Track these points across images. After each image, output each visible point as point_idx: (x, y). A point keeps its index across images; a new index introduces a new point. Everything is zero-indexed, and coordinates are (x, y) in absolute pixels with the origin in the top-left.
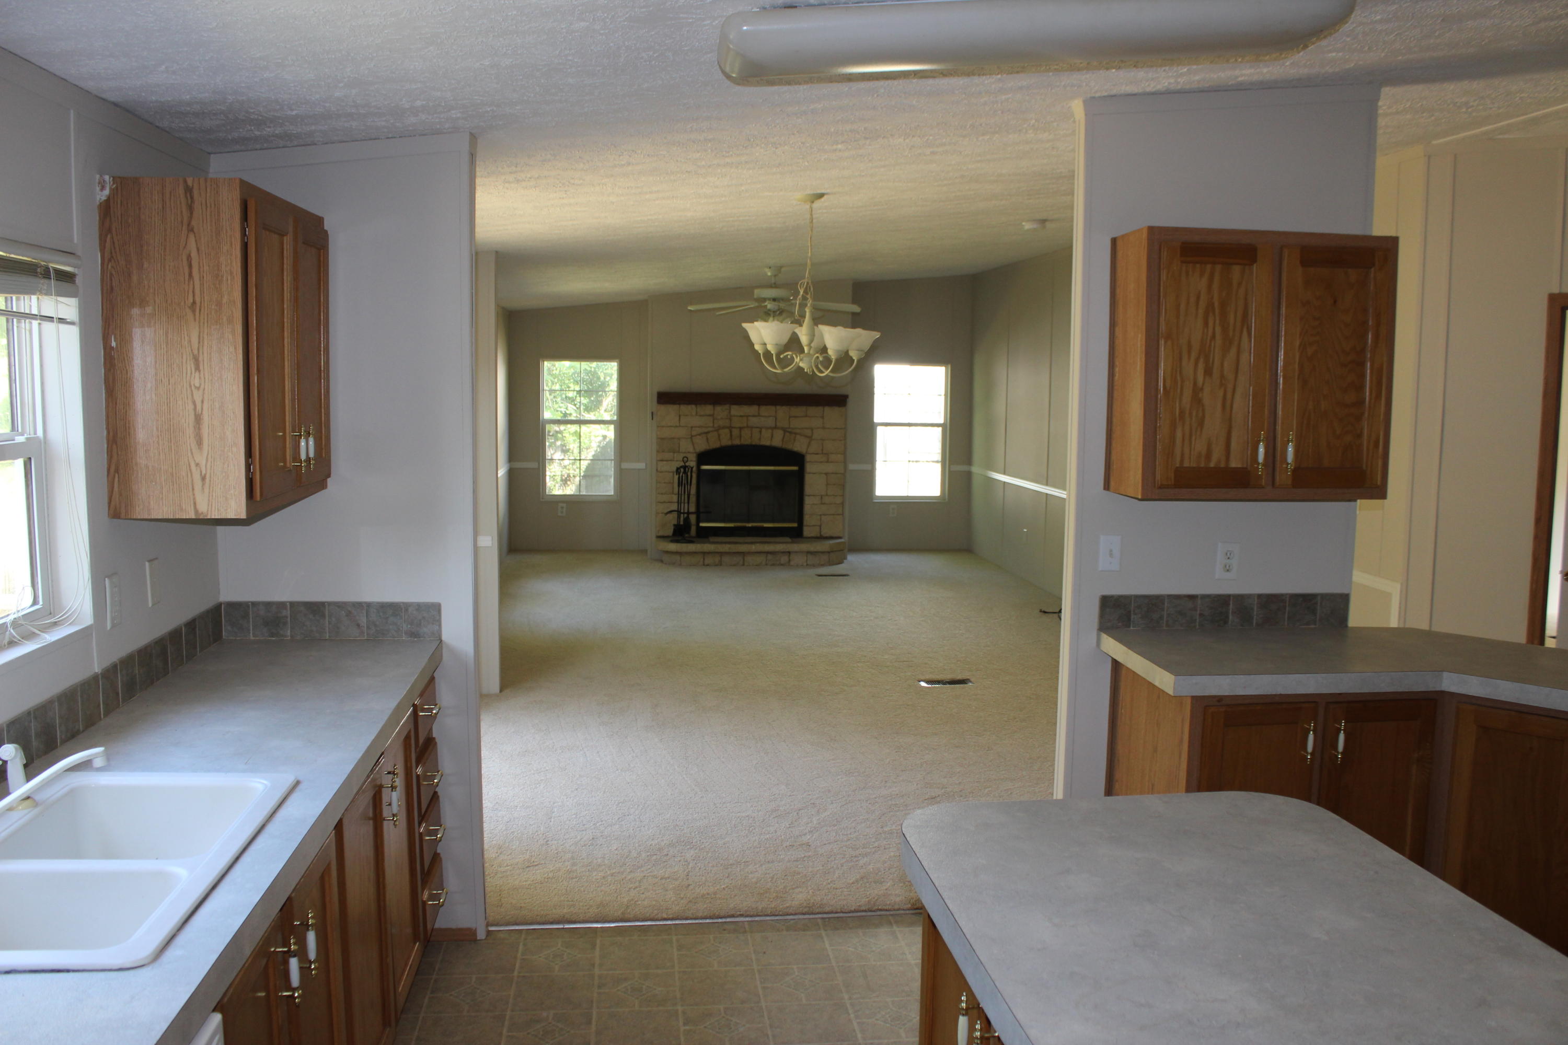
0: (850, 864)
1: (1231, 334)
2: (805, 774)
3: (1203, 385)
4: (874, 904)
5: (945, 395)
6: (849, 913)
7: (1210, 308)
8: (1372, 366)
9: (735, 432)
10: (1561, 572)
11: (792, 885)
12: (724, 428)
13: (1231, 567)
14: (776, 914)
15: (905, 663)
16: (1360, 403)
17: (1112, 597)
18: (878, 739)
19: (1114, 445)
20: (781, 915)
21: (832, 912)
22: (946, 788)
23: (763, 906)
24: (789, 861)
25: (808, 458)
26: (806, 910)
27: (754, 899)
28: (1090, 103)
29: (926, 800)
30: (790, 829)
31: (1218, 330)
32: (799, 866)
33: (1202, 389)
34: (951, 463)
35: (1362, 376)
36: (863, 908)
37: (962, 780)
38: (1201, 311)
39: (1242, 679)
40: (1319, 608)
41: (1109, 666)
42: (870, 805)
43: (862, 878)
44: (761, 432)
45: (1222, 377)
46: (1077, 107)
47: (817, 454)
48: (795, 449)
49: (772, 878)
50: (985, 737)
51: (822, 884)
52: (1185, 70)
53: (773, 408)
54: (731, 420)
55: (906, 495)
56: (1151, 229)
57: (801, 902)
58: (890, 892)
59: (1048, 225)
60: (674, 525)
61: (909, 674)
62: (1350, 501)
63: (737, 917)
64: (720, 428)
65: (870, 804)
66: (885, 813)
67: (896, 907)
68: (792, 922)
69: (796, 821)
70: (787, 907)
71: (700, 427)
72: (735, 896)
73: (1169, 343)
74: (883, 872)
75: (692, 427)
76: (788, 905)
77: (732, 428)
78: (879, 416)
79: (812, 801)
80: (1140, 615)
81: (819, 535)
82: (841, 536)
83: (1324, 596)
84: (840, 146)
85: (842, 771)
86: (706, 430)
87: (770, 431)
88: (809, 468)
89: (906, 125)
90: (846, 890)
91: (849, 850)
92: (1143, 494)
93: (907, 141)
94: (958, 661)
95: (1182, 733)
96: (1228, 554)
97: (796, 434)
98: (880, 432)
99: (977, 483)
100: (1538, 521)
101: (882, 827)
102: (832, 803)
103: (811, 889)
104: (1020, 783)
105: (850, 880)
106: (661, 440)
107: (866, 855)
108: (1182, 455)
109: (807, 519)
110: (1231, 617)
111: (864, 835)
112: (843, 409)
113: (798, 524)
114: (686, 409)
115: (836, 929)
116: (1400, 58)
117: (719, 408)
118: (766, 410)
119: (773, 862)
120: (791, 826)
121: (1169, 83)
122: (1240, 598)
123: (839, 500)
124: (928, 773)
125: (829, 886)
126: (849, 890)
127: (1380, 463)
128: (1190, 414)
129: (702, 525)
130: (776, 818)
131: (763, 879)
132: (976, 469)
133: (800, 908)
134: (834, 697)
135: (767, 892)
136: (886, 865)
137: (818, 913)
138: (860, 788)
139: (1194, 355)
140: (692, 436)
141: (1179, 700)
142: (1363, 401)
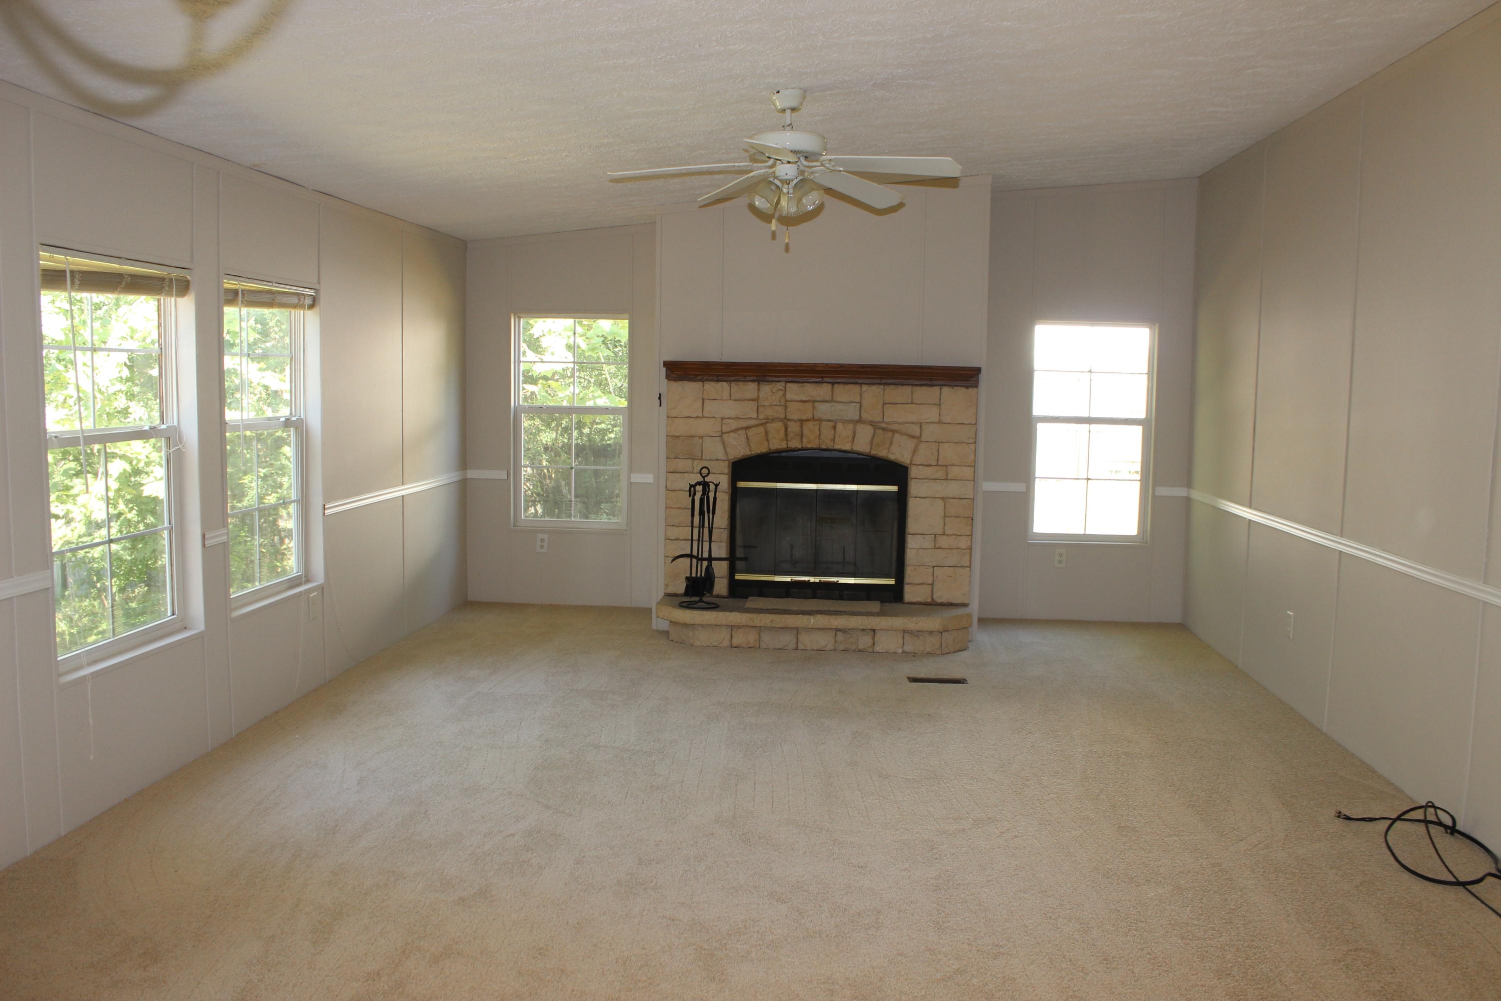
5: (1148, 374)
9: (794, 428)
12: (773, 420)
25: (913, 472)
34: (1157, 483)
44: (835, 428)
47: (929, 465)
48: (892, 457)
53: (856, 389)
54: (786, 407)
60: (687, 578)
64: (768, 420)
71: (738, 418)
75: (723, 419)
77: (789, 420)
78: (1039, 405)
81: (929, 600)
82: (967, 601)
86: (744, 424)
87: (851, 426)
88: (915, 488)
97: (894, 432)
98: (1042, 431)
99: (1201, 518)
106: (672, 438)
109: (911, 574)
112: (971, 391)
113: (896, 581)
114: (713, 388)
117: (766, 389)
118: (846, 393)
123: (963, 543)
129: (738, 577)
132: (1199, 496)
140: (722, 433)
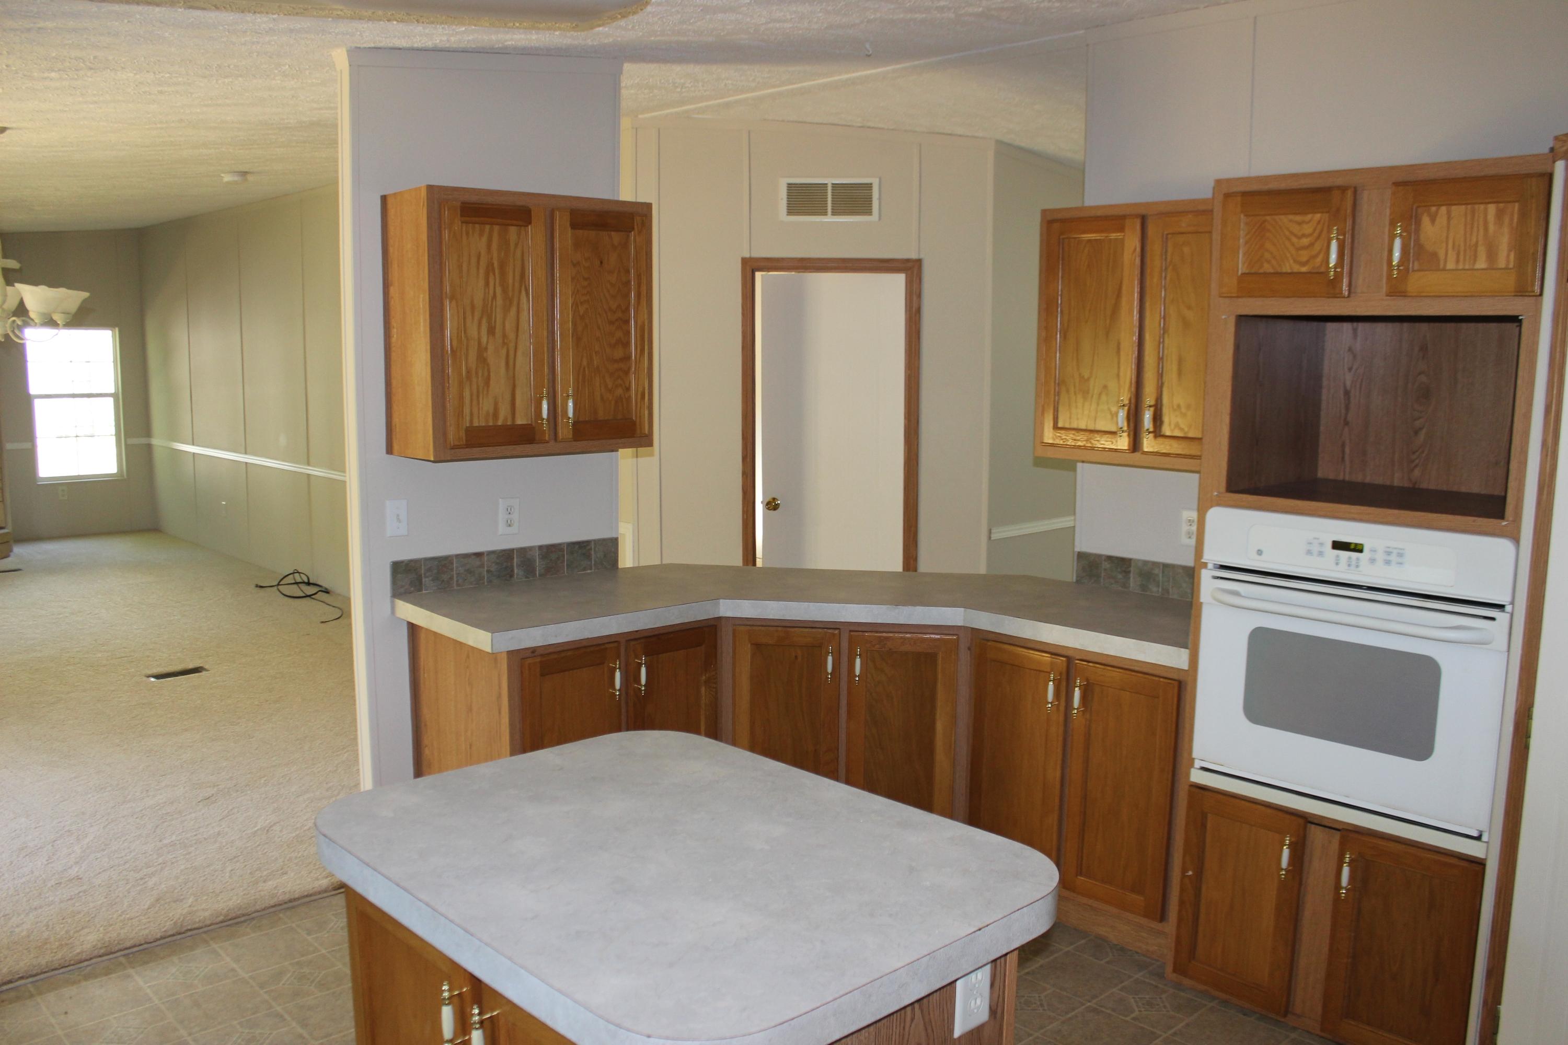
0: (138, 888)
1: (510, 294)
2: (46, 799)
3: (487, 344)
4: (181, 925)
5: (114, 362)
6: (155, 941)
7: (490, 268)
8: (636, 323)
10: (762, 502)
11: (75, 928)
13: (512, 522)
14: (66, 965)
15: (123, 659)
16: (627, 358)
17: (402, 562)
18: (122, 747)
19: (395, 407)
20: (73, 965)
21: (135, 946)
22: (218, 785)
23: (47, 960)
24: (61, 902)
26: (102, 951)
27: (32, 955)
28: (355, 53)
29: (199, 802)
30: (50, 865)
31: (499, 290)
32: (77, 905)
33: (486, 349)
34: (127, 436)
35: (628, 333)
36: (170, 933)
37: (233, 774)
38: (482, 271)
39: (551, 628)
40: (593, 552)
41: (404, 632)
42: (138, 820)
43: (158, 900)
45: (504, 336)
46: (340, 58)
49: (47, 926)
50: (241, 725)
51: (112, 918)
52: (464, 29)
55: (77, 474)
56: (430, 188)
57: (94, 943)
58: (195, 909)
59: (250, 178)
61: (133, 670)
62: (612, 451)
63: (16, 981)
65: (136, 818)
66: (159, 825)
67: (208, 922)
68: (89, 968)
69: (53, 855)
70: (79, 954)
72: (6, 958)
73: (454, 302)
74: (180, 888)
76: (78, 951)
78: (34, 388)
79: (67, 829)
80: (430, 578)
82: (3, 526)
83: (597, 542)
84: (53, 75)
85: (91, 789)
89: (145, 58)
90: (143, 918)
91: (131, 873)
92: (435, 456)
93: (138, 76)
94: (184, 649)
95: (500, 688)
96: (509, 510)
98: (38, 405)
99: (159, 456)
100: (744, 458)
101: (160, 841)
102: (92, 826)
103: (101, 926)
104: (295, 766)
105: (144, 905)
107: (153, 874)
108: (472, 414)
110: (516, 571)
111: (142, 854)
115: (146, 963)
116: (653, 38)
119: (41, 907)
120: (50, 861)
121: (441, 41)
122: (523, 551)
124: (192, 773)
125: (122, 918)
126: (146, 917)
127: (646, 412)
128: (477, 373)
130: (27, 857)
131: (35, 930)
132: (157, 441)
133: (94, 950)
134: (52, 708)
135: (46, 943)
136: (180, 881)
137: (118, 951)
138: (119, 803)
139: (477, 314)
141: (494, 656)
142: (629, 357)
